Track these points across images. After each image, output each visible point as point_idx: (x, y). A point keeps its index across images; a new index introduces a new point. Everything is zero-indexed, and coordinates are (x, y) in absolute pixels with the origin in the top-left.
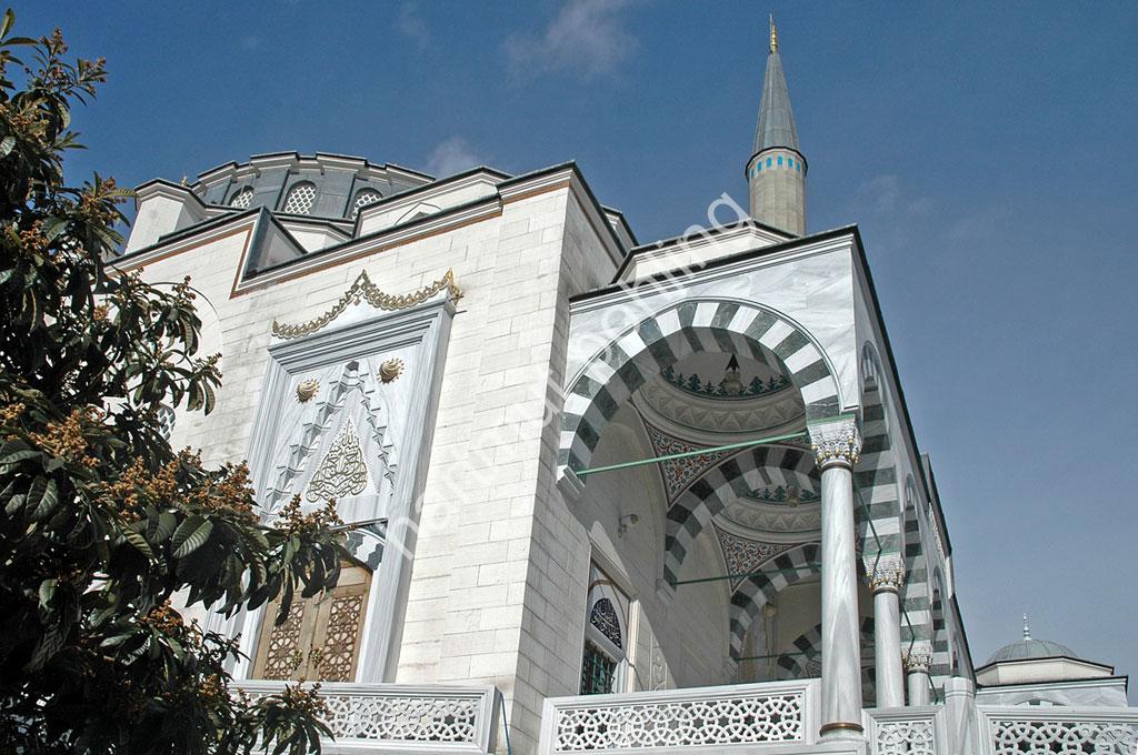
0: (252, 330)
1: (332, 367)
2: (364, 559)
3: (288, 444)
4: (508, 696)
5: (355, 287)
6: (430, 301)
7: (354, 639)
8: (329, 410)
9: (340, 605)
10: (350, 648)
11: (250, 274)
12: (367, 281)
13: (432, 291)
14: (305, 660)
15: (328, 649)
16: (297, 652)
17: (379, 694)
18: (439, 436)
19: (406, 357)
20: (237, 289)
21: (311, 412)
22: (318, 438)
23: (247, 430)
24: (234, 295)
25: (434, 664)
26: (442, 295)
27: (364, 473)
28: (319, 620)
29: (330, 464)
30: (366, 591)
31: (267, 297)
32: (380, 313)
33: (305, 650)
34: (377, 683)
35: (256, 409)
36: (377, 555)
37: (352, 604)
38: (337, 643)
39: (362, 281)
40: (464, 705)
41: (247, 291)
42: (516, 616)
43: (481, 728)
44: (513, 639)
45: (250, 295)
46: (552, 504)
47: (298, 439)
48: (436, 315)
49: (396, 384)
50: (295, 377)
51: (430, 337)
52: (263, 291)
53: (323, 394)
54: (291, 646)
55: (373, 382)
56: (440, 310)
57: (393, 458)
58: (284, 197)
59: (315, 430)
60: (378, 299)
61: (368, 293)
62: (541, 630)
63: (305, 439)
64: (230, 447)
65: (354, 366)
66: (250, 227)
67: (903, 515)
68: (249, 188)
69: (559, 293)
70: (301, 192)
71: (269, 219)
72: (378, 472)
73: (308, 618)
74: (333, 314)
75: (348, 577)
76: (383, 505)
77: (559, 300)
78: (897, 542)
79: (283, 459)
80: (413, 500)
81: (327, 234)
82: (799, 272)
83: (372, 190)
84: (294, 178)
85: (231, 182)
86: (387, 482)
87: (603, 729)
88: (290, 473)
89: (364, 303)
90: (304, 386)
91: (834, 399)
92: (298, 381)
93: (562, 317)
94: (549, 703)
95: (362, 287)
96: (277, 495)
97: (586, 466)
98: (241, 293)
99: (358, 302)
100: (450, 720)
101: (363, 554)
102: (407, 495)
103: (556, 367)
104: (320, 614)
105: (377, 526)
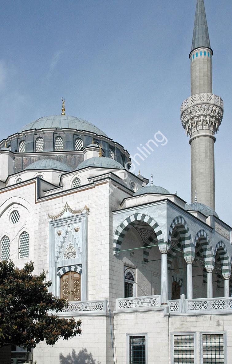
0: (43, 214)
1: (64, 227)
3: (58, 246)
4: (108, 301)
5: (65, 207)
6: (83, 213)
8: (65, 237)
9: (75, 282)
10: (79, 290)
11: (39, 198)
12: (68, 206)
13: (83, 210)
14: (70, 294)
15: (74, 291)
17: (86, 303)
18: (89, 245)
19: (79, 225)
20: (36, 202)
21: (61, 238)
22: (64, 244)
23: (48, 241)
24: (36, 203)
25: (95, 294)
26: (85, 211)
27: (75, 253)
28: (72, 285)
29: (68, 250)
30: (80, 279)
31: (44, 205)
32: (72, 215)
33: (70, 291)
34: (85, 301)
35: (49, 236)
36: (81, 271)
37: (78, 281)
38: (76, 289)
39: (66, 206)
40: (101, 303)
42: (108, 286)
43: (104, 307)
44: (108, 290)
45: (40, 203)
46: (114, 260)
48: (84, 216)
49: (78, 232)
50: (56, 229)
51: (84, 221)
52: (43, 203)
53: (63, 234)
54: (67, 290)
55: (73, 232)
57: (81, 250)
58: (34, 144)
59: (63, 242)
60: (72, 211)
61: (69, 209)
62: (114, 287)
63: (61, 245)
64: (45, 245)
65: (69, 227)
66: (35, 182)
67: (194, 245)
68: (23, 140)
69: (109, 212)
70: (39, 140)
71: (39, 179)
72: (78, 253)
73: (70, 284)
74: (62, 214)
75: (76, 275)
76: (80, 261)
77: (109, 214)
78: (191, 253)
79: (57, 249)
80: (86, 261)
81: (52, 171)
82: (157, 208)
83: (59, 137)
84: (36, 136)
85: (18, 138)
86: (80, 255)
87: (126, 304)
88: (60, 253)
89: (68, 211)
90: (59, 232)
91: (163, 239)
92: (57, 230)
93: (111, 217)
94: (117, 300)
95: (67, 207)
96: (58, 258)
97: (120, 249)
98: (37, 203)
99: (67, 211)
100: (99, 306)
101: (78, 271)
102: (85, 260)
103: (111, 230)
104: (72, 284)
105: (80, 265)
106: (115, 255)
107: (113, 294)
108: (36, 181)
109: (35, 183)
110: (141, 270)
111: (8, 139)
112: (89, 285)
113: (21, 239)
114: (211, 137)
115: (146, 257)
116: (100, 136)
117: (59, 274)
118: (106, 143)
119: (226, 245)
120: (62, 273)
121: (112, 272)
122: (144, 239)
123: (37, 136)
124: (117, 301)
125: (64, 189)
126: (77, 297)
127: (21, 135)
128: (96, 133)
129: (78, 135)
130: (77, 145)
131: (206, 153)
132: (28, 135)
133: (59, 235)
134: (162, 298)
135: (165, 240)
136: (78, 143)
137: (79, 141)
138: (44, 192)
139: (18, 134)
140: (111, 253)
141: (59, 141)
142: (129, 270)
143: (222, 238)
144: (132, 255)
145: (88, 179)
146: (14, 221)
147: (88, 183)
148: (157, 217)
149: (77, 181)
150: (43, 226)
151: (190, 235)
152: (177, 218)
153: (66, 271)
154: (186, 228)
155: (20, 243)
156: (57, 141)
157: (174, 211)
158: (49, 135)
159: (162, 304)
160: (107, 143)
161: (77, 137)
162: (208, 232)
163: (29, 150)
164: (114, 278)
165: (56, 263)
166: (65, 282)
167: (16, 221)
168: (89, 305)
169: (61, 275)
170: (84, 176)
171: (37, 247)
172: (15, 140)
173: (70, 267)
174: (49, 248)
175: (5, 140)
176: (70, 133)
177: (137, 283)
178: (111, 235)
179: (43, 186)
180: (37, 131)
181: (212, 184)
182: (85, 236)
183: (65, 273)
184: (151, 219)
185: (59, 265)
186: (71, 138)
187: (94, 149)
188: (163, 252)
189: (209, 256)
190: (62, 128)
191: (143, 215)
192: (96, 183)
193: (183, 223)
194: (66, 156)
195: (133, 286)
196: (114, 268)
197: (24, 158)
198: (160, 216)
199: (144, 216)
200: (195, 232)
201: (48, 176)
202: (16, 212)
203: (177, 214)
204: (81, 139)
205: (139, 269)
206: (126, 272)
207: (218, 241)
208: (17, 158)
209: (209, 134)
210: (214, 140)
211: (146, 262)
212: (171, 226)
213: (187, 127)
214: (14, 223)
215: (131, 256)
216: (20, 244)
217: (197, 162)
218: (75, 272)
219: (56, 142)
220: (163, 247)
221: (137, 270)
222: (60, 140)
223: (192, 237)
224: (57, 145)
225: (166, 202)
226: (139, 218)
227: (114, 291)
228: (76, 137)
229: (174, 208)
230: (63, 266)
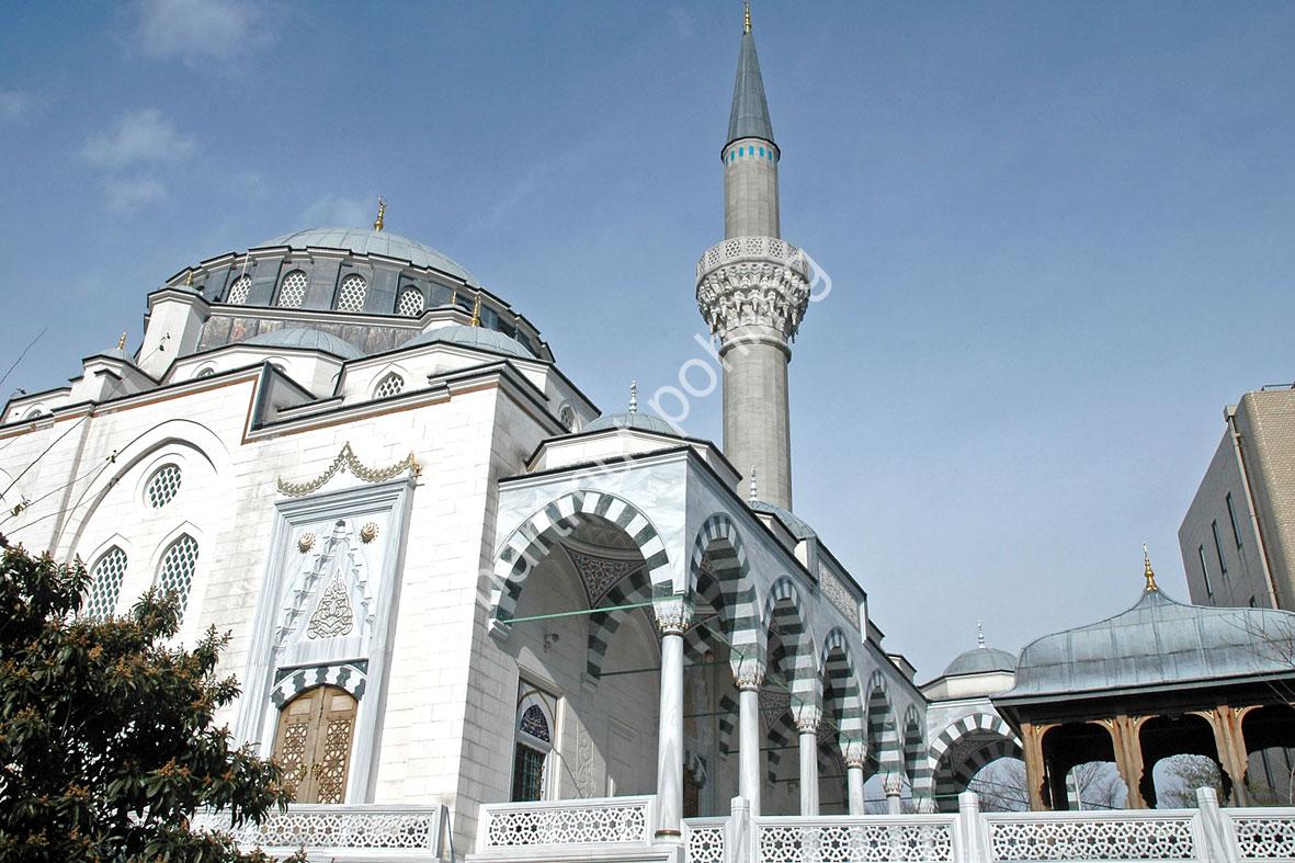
0: (260, 478)
1: (324, 523)
2: (352, 691)
3: (293, 589)
4: (452, 810)
5: (341, 456)
6: (398, 478)
7: (345, 756)
8: (324, 560)
9: (335, 727)
10: (342, 763)
11: (257, 427)
12: (350, 454)
13: (398, 469)
14: (309, 773)
15: (325, 764)
16: (302, 767)
17: (363, 812)
18: (405, 591)
19: (381, 521)
20: (247, 437)
21: (309, 562)
22: (315, 583)
23: (259, 571)
24: (244, 442)
25: (402, 781)
26: (406, 474)
27: (351, 617)
28: (319, 742)
29: (325, 607)
30: (354, 716)
31: (272, 449)
32: (360, 483)
33: (309, 764)
34: (361, 804)
35: (266, 553)
36: (361, 688)
37: (343, 726)
38: (333, 759)
39: (346, 452)
40: (421, 819)
41: (256, 440)
42: (456, 747)
43: (432, 837)
44: (454, 765)
45: (259, 443)
46: (486, 651)
47: (299, 586)
48: (402, 490)
49: (373, 543)
50: (297, 529)
51: (398, 505)
52: (267, 442)
53: (319, 548)
54: (298, 760)
55: (356, 542)
56: (405, 486)
57: (372, 609)
58: (279, 286)
59: (313, 577)
60: (360, 472)
61: (351, 463)
62: (478, 753)
63: (305, 585)
64: (246, 584)
65: (341, 524)
66: (256, 378)
67: (763, 623)
68: (246, 275)
69: (490, 480)
70: (294, 280)
71: (272, 371)
72: (361, 617)
73: (311, 738)
74: (324, 480)
75: (340, 703)
76: (365, 647)
77: (489, 486)
78: (754, 650)
79: (288, 601)
80: (386, 647)
81: (319, 358)
82: (653, 476)
83: (356, 276)
84: (287, 268)
85: (233, 268)
86: (367, 626)
87: (519, 829)
88: (295, 614)
89: (348, 471)
90: (304, 541)
91: (670, 582)
92: (299, 534)
93: (492, 497)
94: (483, 808)
95: (347, 457)
96: (285, 632)
97: (512, 612)
98: (250, 441)
99: (343, 471)
100: (411, 831)
101: (351, 686)
102: (381, 645)
103: (487, 542)
104: (319, 734)
105: (361, 664)
106: (492, 634)
107: (472, 787)
108: (261, 374)
109: (253, 382)
110: (577, 705)
111: (200, 267)
112: (382, 744)
113: (168, 560)
114: (778, 346)
115: (595, 658)
116: (477, 290)
117: (277, 696)
118: (490, 313)
119: (851, 644)
120: (288, 688)
121: (478, 694)
122: (594, 595)
123: (290, 266)
124: (484, 815)
125: (346, 403)
126: (332, 789)
127: (243, 261)
128: (465, 281)
129: (412, 279)
130: (406, 303)
131: (766, 387)
132: (262, 261)
133: (304, 549)
134: (659, 806)
135: (680, 586)
136: (410, 300)
137: (413, 296)
138: (279, 411)
139: (236, 256)
140: (479, 622)
141: (353, 288)
142: (536, 699)
143: (841, 622)
144: (548, 641)
145: (430, 377)
146: (157, 499)
147: (429, 386)
148: (654, 505)
149: (393, 384)
150: (253, 516)
151: (753, 587)
152: (717, 519)
153: (307, 685)
154: (741, 557)
155: (161, 574)
156: (347, 287)
157: (708, 493)
158: (328, 269)
159: (660, 834)
160: (494, 312)
161: (411, 283)
162: (804, 592)
163: (256, 301)
164: (483, 719)
165: (275, 650)
166: (297, 728)
167: (166, 500)
168: (376, 821)
169: (286, 698)
170: (415, 370)
171: (216, 592)
172: (223, 272)
173: (323, 668)
174: (257, 596)
175: (193, 270)
176: (390, 269)
177: (559, 750)
178: (486, 559)
179: (279, 392)
180: (294, 253)
181: (784, 472)
182: (396, 558)
183: (302, 693)
184: (631, 512)
185: (285, 660)
186: (390, 283)
187: (454, 315)
188: (669, 629)
189: (805, 674)
190: (369, 254)
191: (603, 495)
192: (454, 387)
193: (732, 540)
194: (369, 330)
195: (545, 764)
196: (484, 683)
197: (238, 322)
198: (661, 502)
199: (606, 500)
200: (767, 580)
201: (303, 370)
202: (173, 469)
203: (715, 505)
204: (419, 291)
205: (570, 701)
206: (526, 705)
207: (830, 629)
208: (215, 318)
209: (775, 339)
210: (788, 356)
211: (594, 676)
212: (698, 541)
213: (715, 317)
214: (158, 505)
215: (545, 646)
216: (160, 579)
217: (742, 407)
218: (339, 689)
219: (344, 288)
220: (670, 611)
221: (562, 702)
222: (357, 284)
223: (758, 593)
224: (345, 296)
225: (684, 455)
226: (590, 506)
227: (475, 772)
228: (405, 282)
229: (708, 485)
230: (299, 664)
